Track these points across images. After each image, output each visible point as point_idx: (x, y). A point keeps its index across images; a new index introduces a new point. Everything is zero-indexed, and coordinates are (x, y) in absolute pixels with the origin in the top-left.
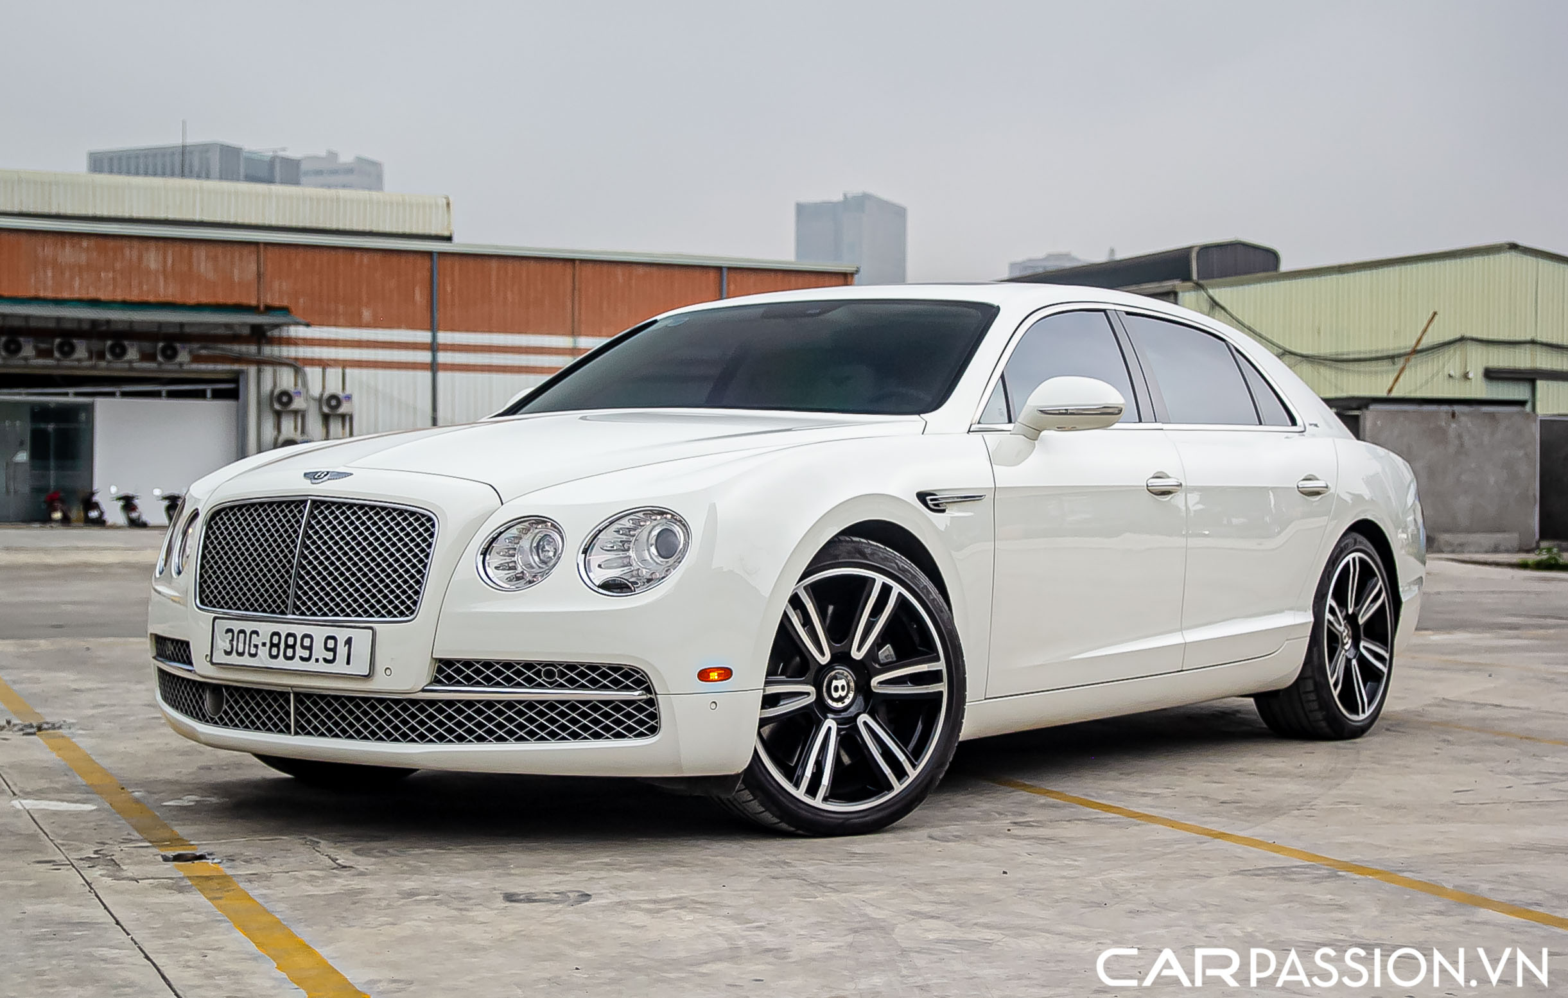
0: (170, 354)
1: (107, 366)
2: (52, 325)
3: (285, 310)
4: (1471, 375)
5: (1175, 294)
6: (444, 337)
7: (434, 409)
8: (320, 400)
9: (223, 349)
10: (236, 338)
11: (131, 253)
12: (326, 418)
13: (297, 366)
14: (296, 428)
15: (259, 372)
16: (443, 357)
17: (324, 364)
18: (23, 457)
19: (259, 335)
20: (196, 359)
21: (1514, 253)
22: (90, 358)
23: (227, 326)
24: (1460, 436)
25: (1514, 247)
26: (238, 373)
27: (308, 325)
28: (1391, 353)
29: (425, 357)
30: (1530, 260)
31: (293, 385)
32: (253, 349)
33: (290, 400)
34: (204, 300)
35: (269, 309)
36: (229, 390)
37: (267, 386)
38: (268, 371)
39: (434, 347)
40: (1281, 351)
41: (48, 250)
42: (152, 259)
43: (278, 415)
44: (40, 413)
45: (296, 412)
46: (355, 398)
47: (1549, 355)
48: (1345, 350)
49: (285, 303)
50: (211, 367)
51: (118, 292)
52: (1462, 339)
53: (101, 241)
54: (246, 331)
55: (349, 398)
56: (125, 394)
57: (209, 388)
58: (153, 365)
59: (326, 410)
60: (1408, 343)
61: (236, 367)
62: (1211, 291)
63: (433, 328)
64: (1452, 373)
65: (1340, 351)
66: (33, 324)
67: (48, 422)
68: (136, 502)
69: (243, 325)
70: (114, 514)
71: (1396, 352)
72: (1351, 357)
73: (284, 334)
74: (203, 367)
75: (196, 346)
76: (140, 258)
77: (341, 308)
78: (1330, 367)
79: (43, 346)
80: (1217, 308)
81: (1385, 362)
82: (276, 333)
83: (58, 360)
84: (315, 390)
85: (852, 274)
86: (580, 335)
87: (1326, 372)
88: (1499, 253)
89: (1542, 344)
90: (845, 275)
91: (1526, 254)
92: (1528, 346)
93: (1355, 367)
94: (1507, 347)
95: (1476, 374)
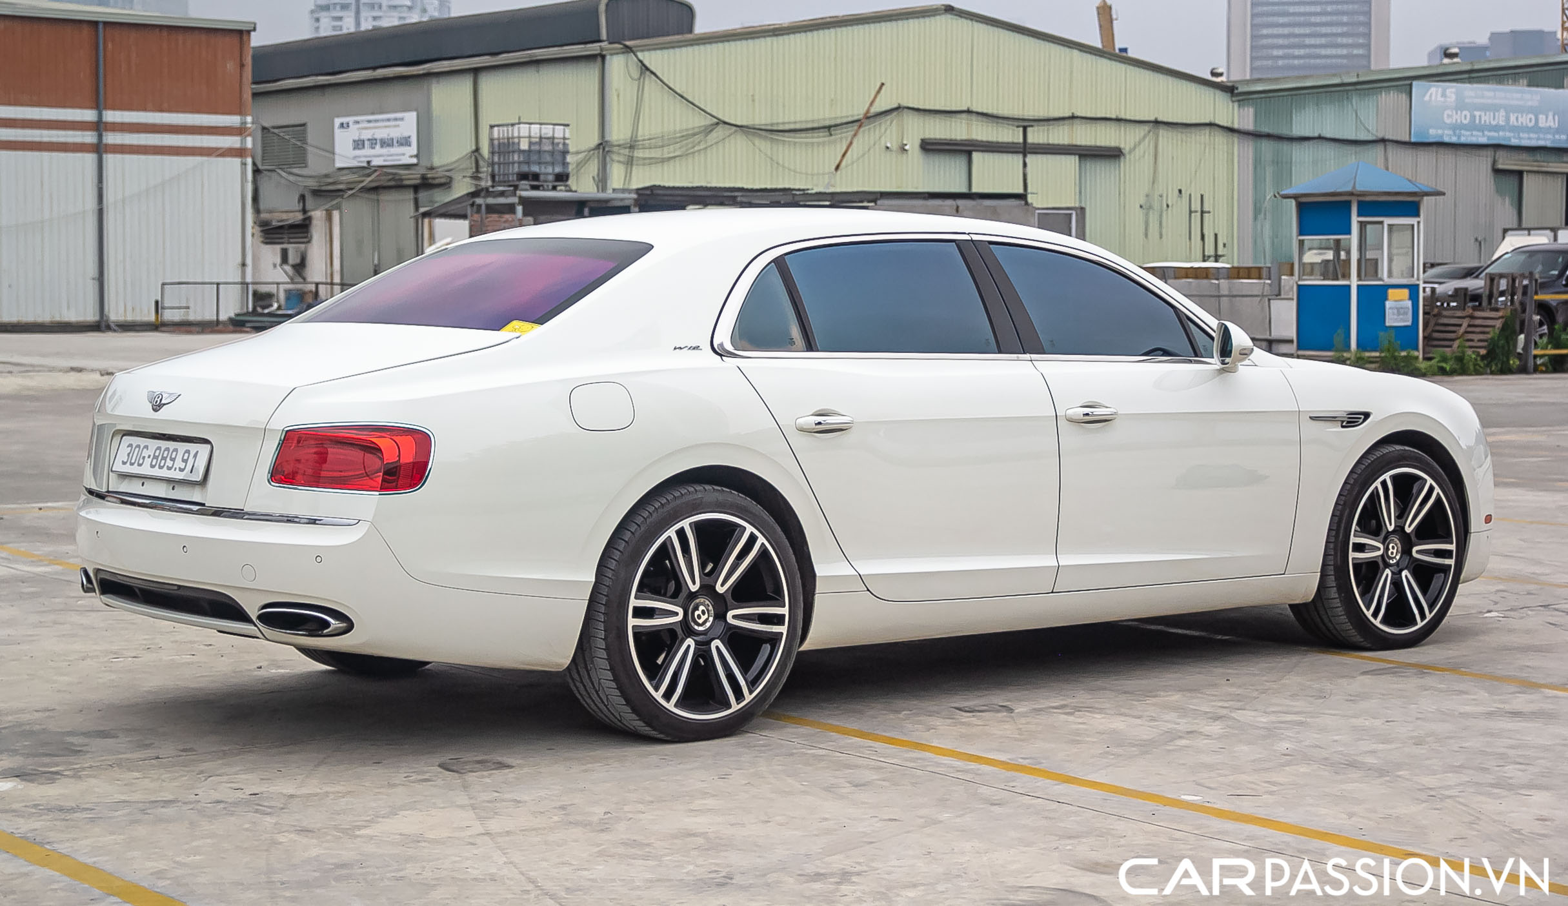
4: (907, 148)
5: (603, 57)
21: (950, 16)
25: (949, 9)
28: (827, 123)
30: (965, 23)
40: (716, 120)
47: (980, 124)
48: (780, 121)
52: (899, 108)
62: (640, 55)
64: (889, 145)
65: (775, 121)
71: (833, 123)
72: (787, 127)
78: (766, 138)
80: (648, 73)
85: (249, 32)
87: (763, 145)
88: (934, 15)
89: (978, 113)
90: (240, 32)
91: (961, 17)
92: (964, 116)
93: (787, 138)
94: (942, 116)
95: (913, 146)
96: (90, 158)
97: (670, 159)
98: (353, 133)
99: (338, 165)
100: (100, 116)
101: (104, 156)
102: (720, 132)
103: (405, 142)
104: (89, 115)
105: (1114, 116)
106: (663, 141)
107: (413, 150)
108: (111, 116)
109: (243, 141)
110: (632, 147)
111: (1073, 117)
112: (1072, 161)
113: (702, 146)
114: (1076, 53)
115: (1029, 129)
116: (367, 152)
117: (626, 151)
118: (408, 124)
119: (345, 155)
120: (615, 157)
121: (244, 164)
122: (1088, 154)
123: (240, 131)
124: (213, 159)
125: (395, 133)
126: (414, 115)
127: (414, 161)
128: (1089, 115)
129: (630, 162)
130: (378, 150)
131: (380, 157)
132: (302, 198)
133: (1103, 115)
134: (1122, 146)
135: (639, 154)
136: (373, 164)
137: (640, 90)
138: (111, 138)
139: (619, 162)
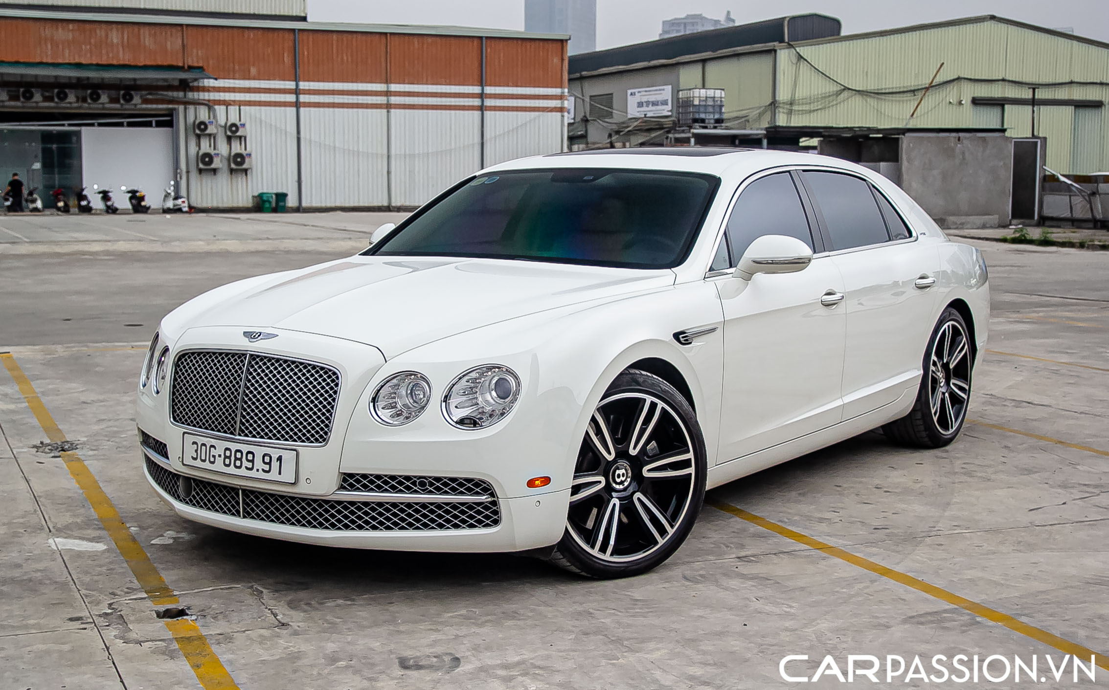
0: (128, 98)
1: (88, 107)
2: (52, 80)
3: (201, 68)
4: (963, 102)
5: (775, 51)
6: (303, 85)
7: (298, 132)
8: (225, 127)
9: (162, 95)
10: (170, 88)
11: (101, 32)
12: (229, 139)
13: (210, 105)
14: (210, 146)
15: (185, 109)
16: (303, 98)
17: (227, 104)
18: (37, 166)
19: (184, 85)
20: (145, 101)
21: (993, 22)
22: (77, 101)
23: (165, 80)
24: (963, 153)
25: (993, 18)
26: (172, 110)
27: (216, 79)
28: (912, 88)
29: (291, 98)
30: (1003, 26)
31: (207, 117)
32: (181, 94)
33: (206, 128)
34: (148, 63)
35: (191, 68)
36: (167, 121)
37: (191, 119)
38: (191, 108)
39: (297, 92)
40: (843, 87)
41: (47, 31)
42: (115, 36)
43: (198, 137)
44: (47, 137)
45: (210, 135)
46: (247, 126)
47: (1010, 87)
48: (883, 87)
49: (201, 65)
50: (154, 106)
51: (94, 58)
52: (959, 79)
53: (81, 24)
54: (176, 83)
55: (243, 125)
56: (100, 125)
57: (154, 120)
58: (117, 106)
59: (229, 133)
60: (926, 82)
61: (170, 106)
62: (798, 49)
63: (296, 80)
64: (951, 101)
65: (880, 87)
66: (40, 80)
67: (53, 143)
68: (110, 194)
69: (173, 79)
70: (97, 203)
71: (916, 88)
72: (887, 91)
73: (201, 84)
74: (149, 106)
75: (144, 92)
76: (107, 36)
77: (237, 67)
78: (874, 98)
79: (47, 94)
80: (802, 60)
81: (909, 94)
82: (195, 84)
83: (56, 103)
84: (222, 121)
85: (567, 40)
86: (391, 83)
87: (871, 101)
88: (983, 22)
89: (1009, 81)
90: (562, 41)
91: (1000, 22)
92: (1000, 82)
93: (890, 97)
94: (987, 83)
95: (967, 101)
96: (477, 114)
97: (814, 111)
98: (638, 98)
99: (630, 116)
100: (483, 90)
101: (485, 112)
102: (846, 94)
103: (665, 103)
104: (477, 90)
105: (1099, 81)
106: (810, 101)
107: (669, 107)
108: (489, 90)
109: (562, 103)
110: (791, 104)
111: (1072, 83)
112: (1070, 109)
113: (835, 102)
114: (1075, 43)
115: (1037, 90)
116: (644, 109)
117: (788, 107)
118: (666, 92)
119: (633, 111)
120: (781, 110)
121: (563, 116)
122: (1080, 105)
123: (561, 97)
124: (545, 114)
125: (659, 98)
126: (670, 87)
127: (670, 114)
128: (1082, 81)
129: (790, 112)
130: (651, 108)
131: (652, 112)
132: (610, 136)
133: (1092, 81)
134: (1103, 100)
135: (795, 108)
136: (647, 116)
137: (798, 70)
138: (488, 102)
139: (783, 113)
